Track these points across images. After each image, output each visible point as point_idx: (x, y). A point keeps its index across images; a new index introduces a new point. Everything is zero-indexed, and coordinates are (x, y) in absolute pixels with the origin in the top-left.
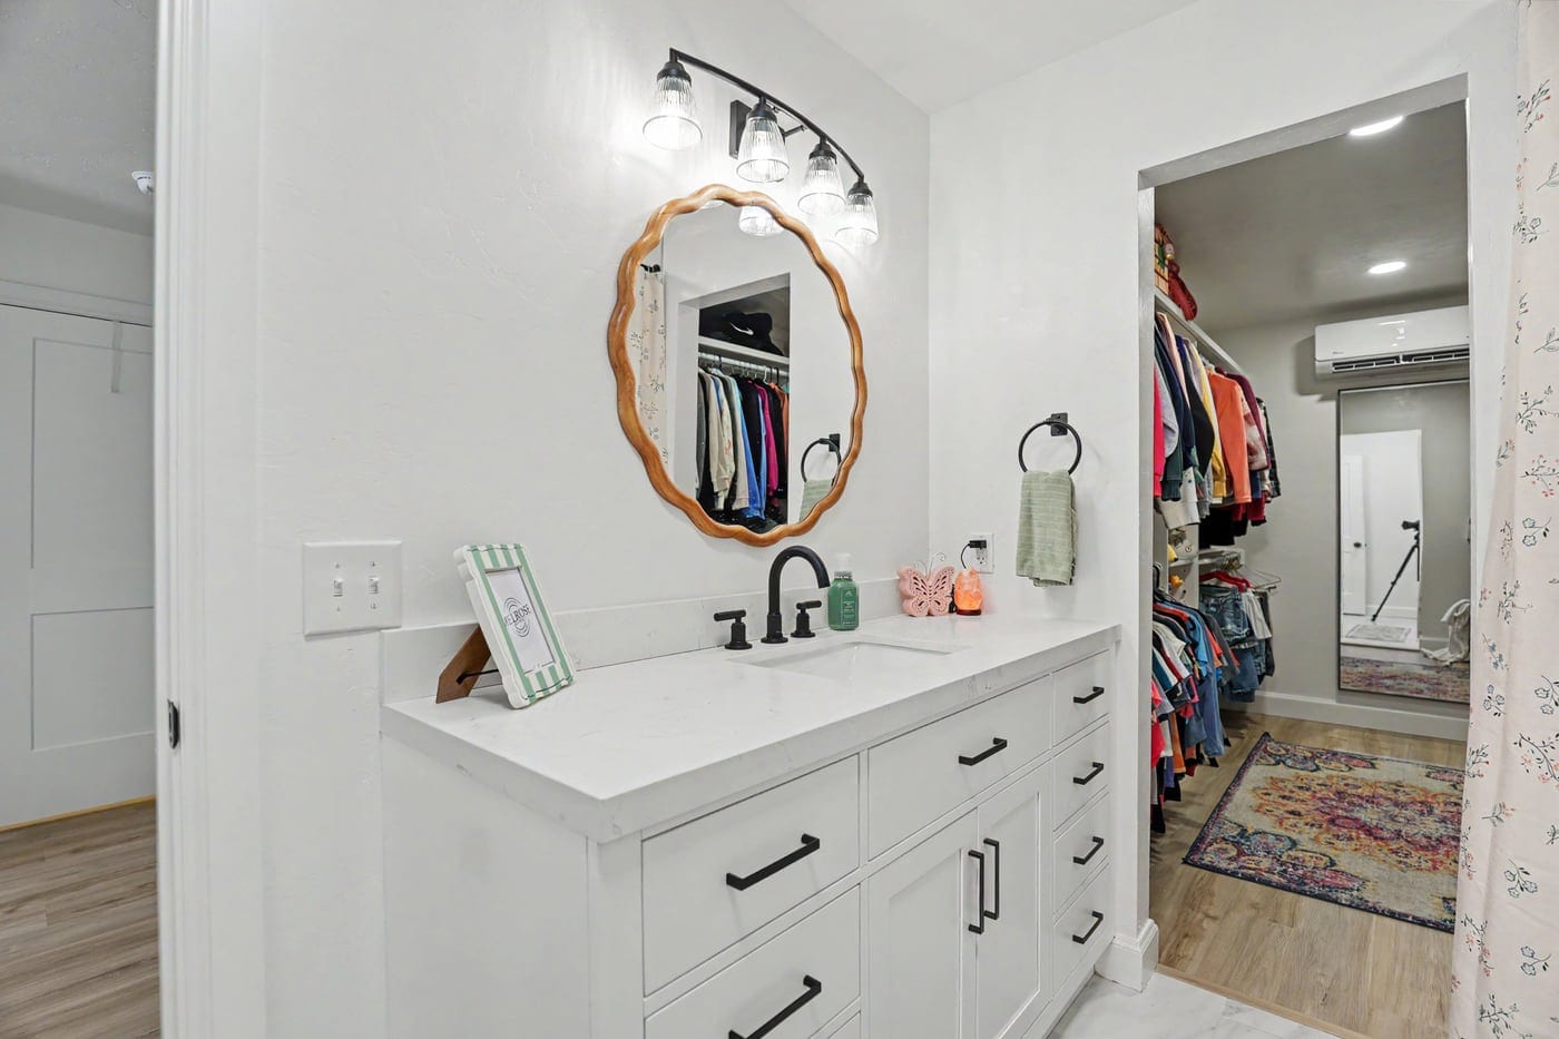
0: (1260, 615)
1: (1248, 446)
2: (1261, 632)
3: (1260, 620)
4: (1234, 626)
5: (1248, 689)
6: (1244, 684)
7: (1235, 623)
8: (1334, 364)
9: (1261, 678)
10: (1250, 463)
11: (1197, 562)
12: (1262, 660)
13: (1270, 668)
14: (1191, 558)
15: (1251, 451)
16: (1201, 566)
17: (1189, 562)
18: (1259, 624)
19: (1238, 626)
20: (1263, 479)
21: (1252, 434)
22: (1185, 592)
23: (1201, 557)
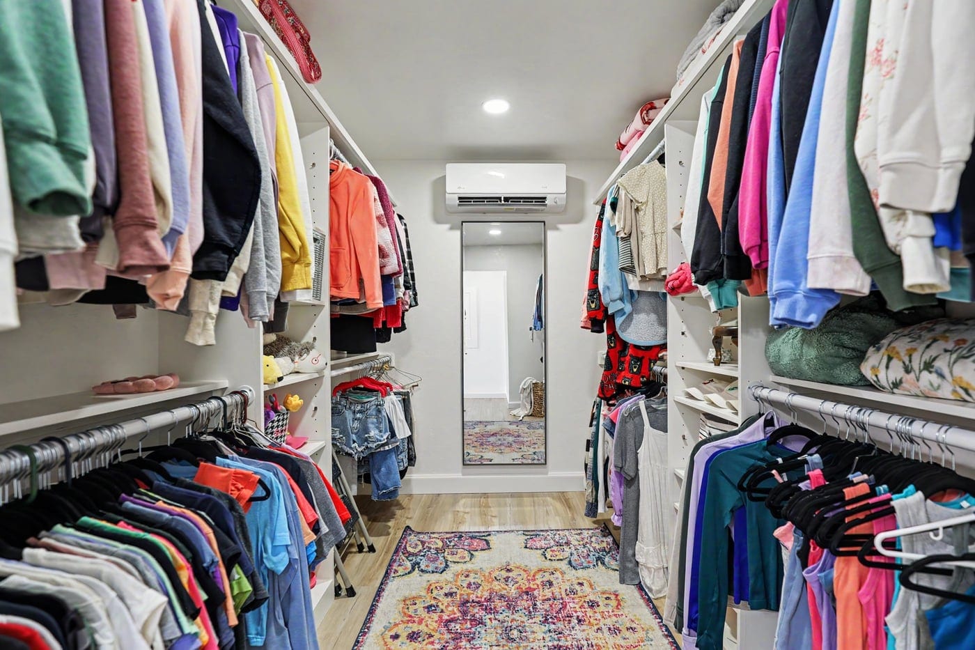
0: (402, 416)
1: (381, 249)
2: (402, 431)
3: (401, 421)
4: (377, 432)
5: (392, 489)
6: (388, 484)
7: (378, 428)
8: (460, 198)
9: (403, 473)
10: (382, 267)
11: (328, 374)
12: (404, 456)
13: (412, 460)
14: (320, 371)
15: (383, 254)
16: (332, 378)
17: (316, 375)
18: (400, 424)
19: (380, 431)
20: (398, 286)
21: (383, 236)
22: (316, 408)
23: (333, 368)
